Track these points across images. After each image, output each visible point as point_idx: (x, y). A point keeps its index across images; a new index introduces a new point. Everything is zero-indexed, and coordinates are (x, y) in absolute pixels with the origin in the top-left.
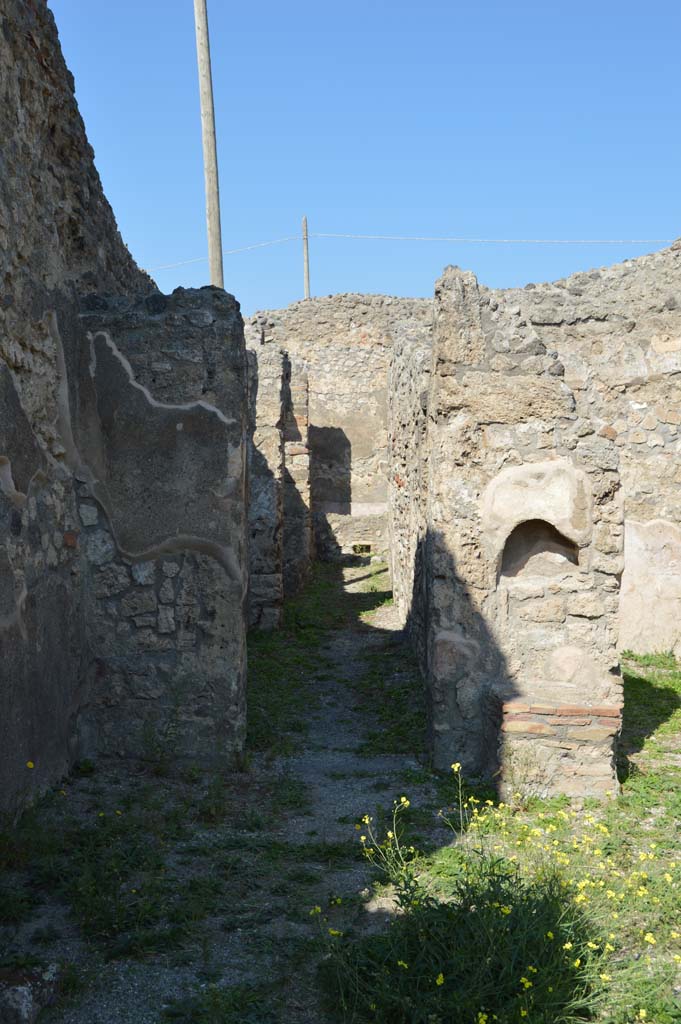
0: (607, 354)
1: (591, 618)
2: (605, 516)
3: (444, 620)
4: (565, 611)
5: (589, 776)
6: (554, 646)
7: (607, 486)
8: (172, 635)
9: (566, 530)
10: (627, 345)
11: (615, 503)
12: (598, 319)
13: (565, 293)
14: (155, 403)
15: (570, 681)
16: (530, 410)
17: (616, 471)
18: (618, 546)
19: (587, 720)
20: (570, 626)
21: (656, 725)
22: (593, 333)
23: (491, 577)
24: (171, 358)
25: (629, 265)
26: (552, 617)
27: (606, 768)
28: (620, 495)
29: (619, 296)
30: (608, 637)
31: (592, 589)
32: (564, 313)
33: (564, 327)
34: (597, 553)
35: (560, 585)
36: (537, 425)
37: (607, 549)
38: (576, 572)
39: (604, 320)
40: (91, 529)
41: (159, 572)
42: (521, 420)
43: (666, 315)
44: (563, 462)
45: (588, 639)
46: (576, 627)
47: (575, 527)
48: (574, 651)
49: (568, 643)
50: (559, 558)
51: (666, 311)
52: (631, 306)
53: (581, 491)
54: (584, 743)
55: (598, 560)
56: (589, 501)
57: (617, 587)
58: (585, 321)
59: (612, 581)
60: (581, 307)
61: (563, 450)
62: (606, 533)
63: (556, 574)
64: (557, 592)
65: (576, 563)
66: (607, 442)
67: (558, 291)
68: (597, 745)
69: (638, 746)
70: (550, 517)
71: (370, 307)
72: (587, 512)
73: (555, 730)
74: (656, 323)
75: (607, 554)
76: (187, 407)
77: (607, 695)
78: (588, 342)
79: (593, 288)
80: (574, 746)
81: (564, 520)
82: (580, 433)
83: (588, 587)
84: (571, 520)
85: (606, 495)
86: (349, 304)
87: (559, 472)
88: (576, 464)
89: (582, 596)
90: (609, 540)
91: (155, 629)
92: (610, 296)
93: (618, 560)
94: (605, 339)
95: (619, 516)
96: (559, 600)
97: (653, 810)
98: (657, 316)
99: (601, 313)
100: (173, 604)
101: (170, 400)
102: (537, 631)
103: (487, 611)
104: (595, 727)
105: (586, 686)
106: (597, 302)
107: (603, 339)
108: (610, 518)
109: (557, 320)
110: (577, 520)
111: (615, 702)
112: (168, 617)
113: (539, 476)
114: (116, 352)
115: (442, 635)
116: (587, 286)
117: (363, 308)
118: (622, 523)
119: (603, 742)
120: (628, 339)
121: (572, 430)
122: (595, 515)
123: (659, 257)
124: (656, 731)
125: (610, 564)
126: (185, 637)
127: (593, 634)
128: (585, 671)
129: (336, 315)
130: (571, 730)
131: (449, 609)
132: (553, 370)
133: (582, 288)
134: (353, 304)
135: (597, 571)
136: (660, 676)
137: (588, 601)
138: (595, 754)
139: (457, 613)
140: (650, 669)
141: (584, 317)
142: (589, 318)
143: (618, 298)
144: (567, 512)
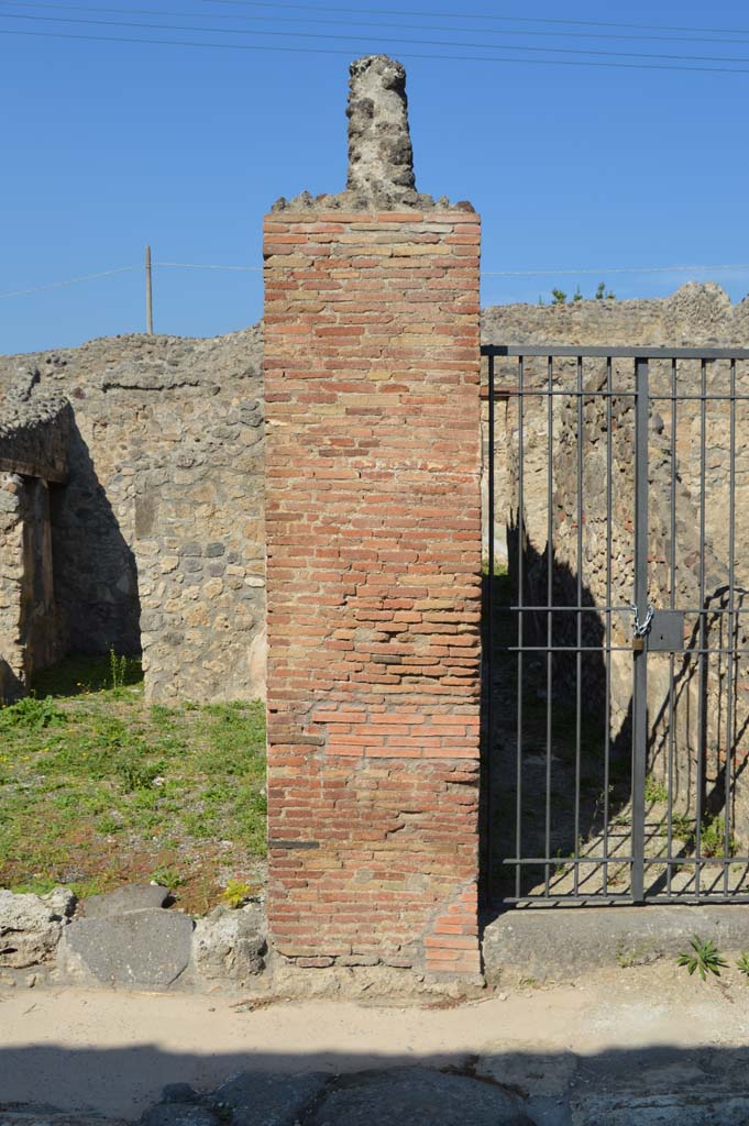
0: (197, 412)
2: (9, 543)
7: (8, 523)
10: (213, 405)
11: (16, 533)
12: (191, 385)
13: (165, 364)
17: (15, 512)
18: (17, 562)
22: (186, 395)
25: (217, 341)
28: (19, 529)
29: (209, 366)
32: (162, 380)
33: (165, 391)
34: (4, 566)
39: (196, 385)
43: (246, 380)
51: (246, 378)
52: (218, 374)
55: (4, 570)
57: (21, 588)
58: (181, 386)
59: (17, 584)
60: (177, 375)
62: (9, 552)
67: (159, 362)
74: (236, 387)
75: (10, 566)
78: (181, 403)
79: (187, 360)
85: (9, 528)
86: (135, 344)
90: (11, 558)
92: (200, 366)
93: (19, 570)
94: (195, 401)
95: (18, 543)
98: (239, 382)
99: (193, 380)
106: (190, 371)
107: (194, 401)
108: (13, 544)
109: (157, 386)
116: (184, 358)
117: (148, 347)
118: (20, 547)
120: (213, 402)
123: (242, 334)
125: (13, 574)
133: (179, 359)
134: (139, 343)
135: (4, 577)
141: (179, 383)
142: (185, 383)
143: (207, 367)
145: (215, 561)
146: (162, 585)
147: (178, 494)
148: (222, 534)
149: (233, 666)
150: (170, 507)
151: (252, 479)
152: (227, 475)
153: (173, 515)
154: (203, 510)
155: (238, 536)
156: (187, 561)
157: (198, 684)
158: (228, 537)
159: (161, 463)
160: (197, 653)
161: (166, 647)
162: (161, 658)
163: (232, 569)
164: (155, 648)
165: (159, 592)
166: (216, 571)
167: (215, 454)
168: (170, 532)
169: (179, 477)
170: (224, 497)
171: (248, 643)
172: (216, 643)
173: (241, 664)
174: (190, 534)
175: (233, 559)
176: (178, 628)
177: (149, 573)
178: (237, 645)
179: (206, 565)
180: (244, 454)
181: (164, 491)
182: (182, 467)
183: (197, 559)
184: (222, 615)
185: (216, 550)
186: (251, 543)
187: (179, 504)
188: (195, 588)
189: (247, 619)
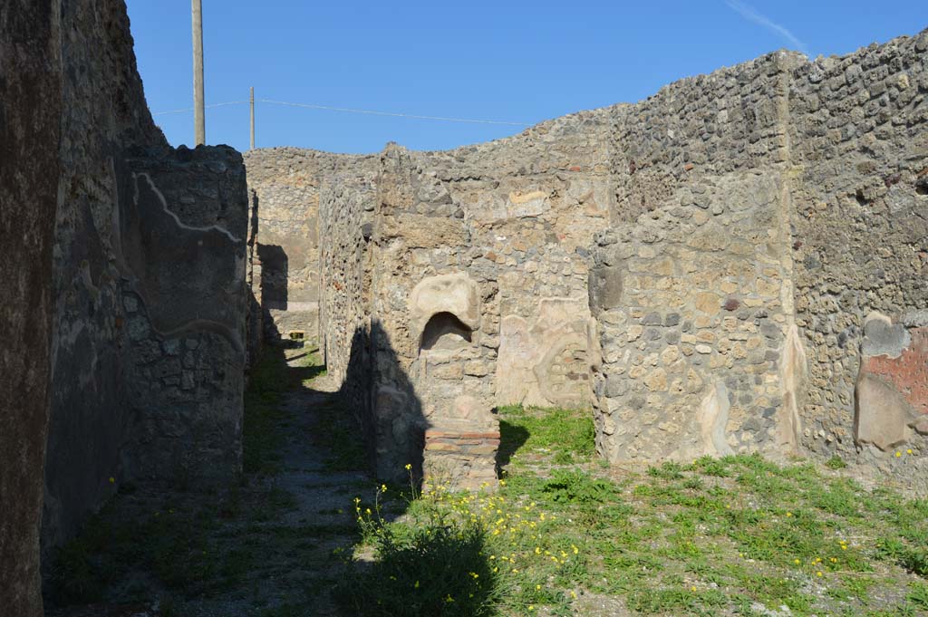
0: (481, 202)
1: (479, 377)
2: (489, 310)
3: (384, 379)
4: (463, 371)
5: (481, 477)
6: (456, 395)
7: (490, 291)
8: (192, 391)
9: (465, 319)
10: (494, 197)
11: (495, 302)
12: (475, 179)
13: (453, 160)
14: (182, 226)
15: (466, 418)
16: (442, 240)
17: (496, 281)
18: (497, 329)
19: (480, 441)
20: (466, 382)
21: (516, 448)
22: (471, 188)
23: (416, 350)
24: (196, 194)
25: (495, 143)
26: (455, 376)
27: (492, 471)
28: (498, 297)
29: (489, 164)
30: (490, 389)
31: (480, 357)
32: (453, 173)
33: (452, 183)
34: (483, 334)
35: (460, 355)
36: (447, 250)
37: (490, 332)
38: (469, 347)
39: (479, 179)
40: (132, 315)
41: (184, 348)
42: (436, 247)
43: (519, 178)
44: (462, 275)
45: (477, 390)
46: (470, 382)
47: (470, 317)
48: (469, 398)
49: (465, 393)
50: (459, 338)
51: (519, 176)
52: (496, 171)
53: (474, 293)
54: (478, 456)
55: (484, 339)
56: (479, 300)
57: (495, 356)
58: (466, 179)
59: (492, 352)
60: (464, 170)
61: (462, 267)
62: (490, 321)
63: (456, 348)
64: (458, 359)
65: (470, 340)
66: (490, 262)
67: (448, 158)
68: (486, 457)
69: (508, 461)
70: (454, 311)
71: (305, 159)
72: (478, 307)
73: (460, 448)
74: (512, 183)
75: (490, 335)
76: (206, 229)
77: (490, 426)
78: (468, 194)
79: (472, 157)
80: (471, 458)
81: (463, 313)
82: (473, 256)
83: (477, 356)
84: (467, 313)
85: (490, 296)
86: (289, 155)
87: (460, 281)
88: (472, 276)
89: (474, 362)
90: (491, 326)
91: (180, 387)
92: (483, 163)
93: (497, 339)
94: (480, 192)
95: (497, 310)
96: (459, 365)
97: (521, 497)
98: (513, 178)
99: (477, 175)
100: (193, 369)
101: (194, 224)
102: (446, 385)
103: (412, 375)
104: (485, 445)
105: (476, 421)
106: (474, 167)
107: (478, 192)
108: (492, 312)
109: (448, 178)
110: (471, 313)
111: (495, 430)
112: (189, 378)
113: (447, 284)
114: (154, 188)
115: (383, 389)
116: (468, 156)
117: (299, 158)
118: (499, 315)
119: (490, 455)
120: (494, 193)
121: (468, 254)
122: (483, 309)
123: (515, 140)
124: (516, 453)
125: (492, 342)
126: (202, 392)
127: (480, 387)
128: (476, 411)
129: (279, 162)
130: (470, 448)
131: (388, 371)
132: (457, 214)
133: (465, 157)
134: (292, 155)
135: (483, 346)
136: (515, 419)
137: (478, 365)
138: (484, 463)
139: (393, 374)
140: (508, 415)
141: (466, 177)
142: (469, 178)
143: (488, 165)
144: (465, 308)
145: (672, 330)
146: (628, 352)
147: (643, 268)
148: (678, 305)
149: (686, 424)
150: (636, 278)
151: (702, 255)
152: (683, 252)
153: (638, 287)
154: (663, 283)
155: (691, 307)
156: (649, 330)
157: (655, 445)
158: (684, 308)
159: (627, 238)
160: (656, 415)
161: (630, 411)
162: (626, 421)
163: (685, 337)
164: (621, 412)
165: (625, 359)
166: (672, 340)
167: (672, 232)
168: (635, 303)
169: (645, 251)
170: (680, 271)
171: (697, 405)
172: (671, 406)
173: (692, 425)
174: (652, 305)
175: (687, 328)
176: (640, 393)
177: (617, 341)
178: (689, 407)
179: (665, 333)
180: (697, 233)
181: (631, 264)
182: (646, 242)
183: (656, 328)
184: (678, 380)
185: (673, 320)
186: (702, 313)
187: (643, 276)
188: (654, 355)
189: (698, 383)
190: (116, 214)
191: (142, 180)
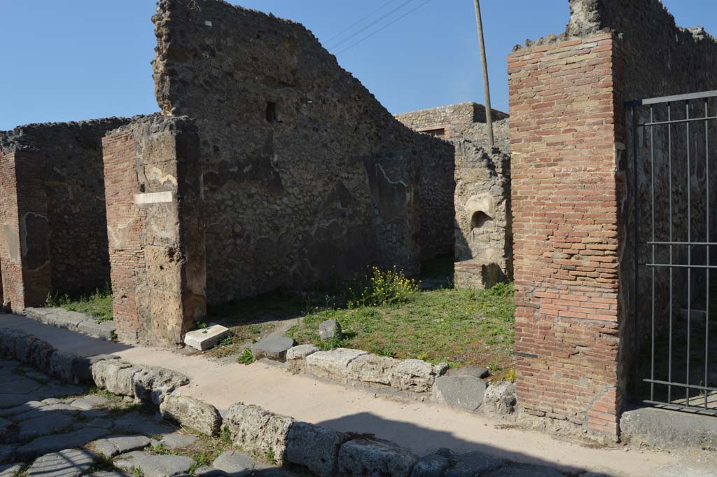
1: (497, 240)
2: (500, 209)
3: (457, 241)
4: (490, 238)
6: (486, 249)
7: (499, 200)
8: (395, 243)
9: (488, 214)
11: (503, 205)
14: (390, 182)
15: (490, 259)
16: (478, 178)
17: (502, 196)
18: (503, 218)
20: (491, 243)
23: (469, 228)
24: (393, 169)
26: (486, 240)
28: (504, 203)
30: (502, 246)
31: (497, 231)
35: (488, 230)
36: (481, 183)
37: (500, 219)
40: (377, 216)
41: (392, 227)
42: (476, 182)
44: (487, 194)
45: (496, 247)
46: (493, 243)
47: (490, 213)
48: (492, 250)
49: (490, 247)
53: (491, 203)
54: (474, 274)
56: (494, 205)
57: (504, 231)
59: (503, 229)
61: (487, 190)
62: (500, 215)
64: (488, 232)
66: (499, 187)
68: (478, 274)
70: (483, 210)
72: (493, 208)
75: (500, 221)
76: (397, 183)
77: (501, 264)
81: (487, 211)
82: (492, 184)
83: (495, 231)
85: (499, 203)
87: (485, 197)
88: (491, 194)
89: (494, 233)
91: (391, 242)
93: (504, 223)
95: (503, 209)
96: (487, 235)
100: (395, 235)
101: (394, 181)
102: (482, 244)
103: (468, 239)
105: (494, 260)
110: (490, 211)
112: (394, 239)
113: (480, 198)
114: (382, 169)
115: (457, 244)
118: (504, 211)
121: (490, 184)
122: (496, 209)
125: (502, 224)
126: (398, 244)
127: (497, 245)
128: (494, 256)
131: (458, 238)
132: (484, 166)
137: (495, 235)
139: (460, 238)
144: (488, 209)
190: (367, 181)
191: (378, 166)
